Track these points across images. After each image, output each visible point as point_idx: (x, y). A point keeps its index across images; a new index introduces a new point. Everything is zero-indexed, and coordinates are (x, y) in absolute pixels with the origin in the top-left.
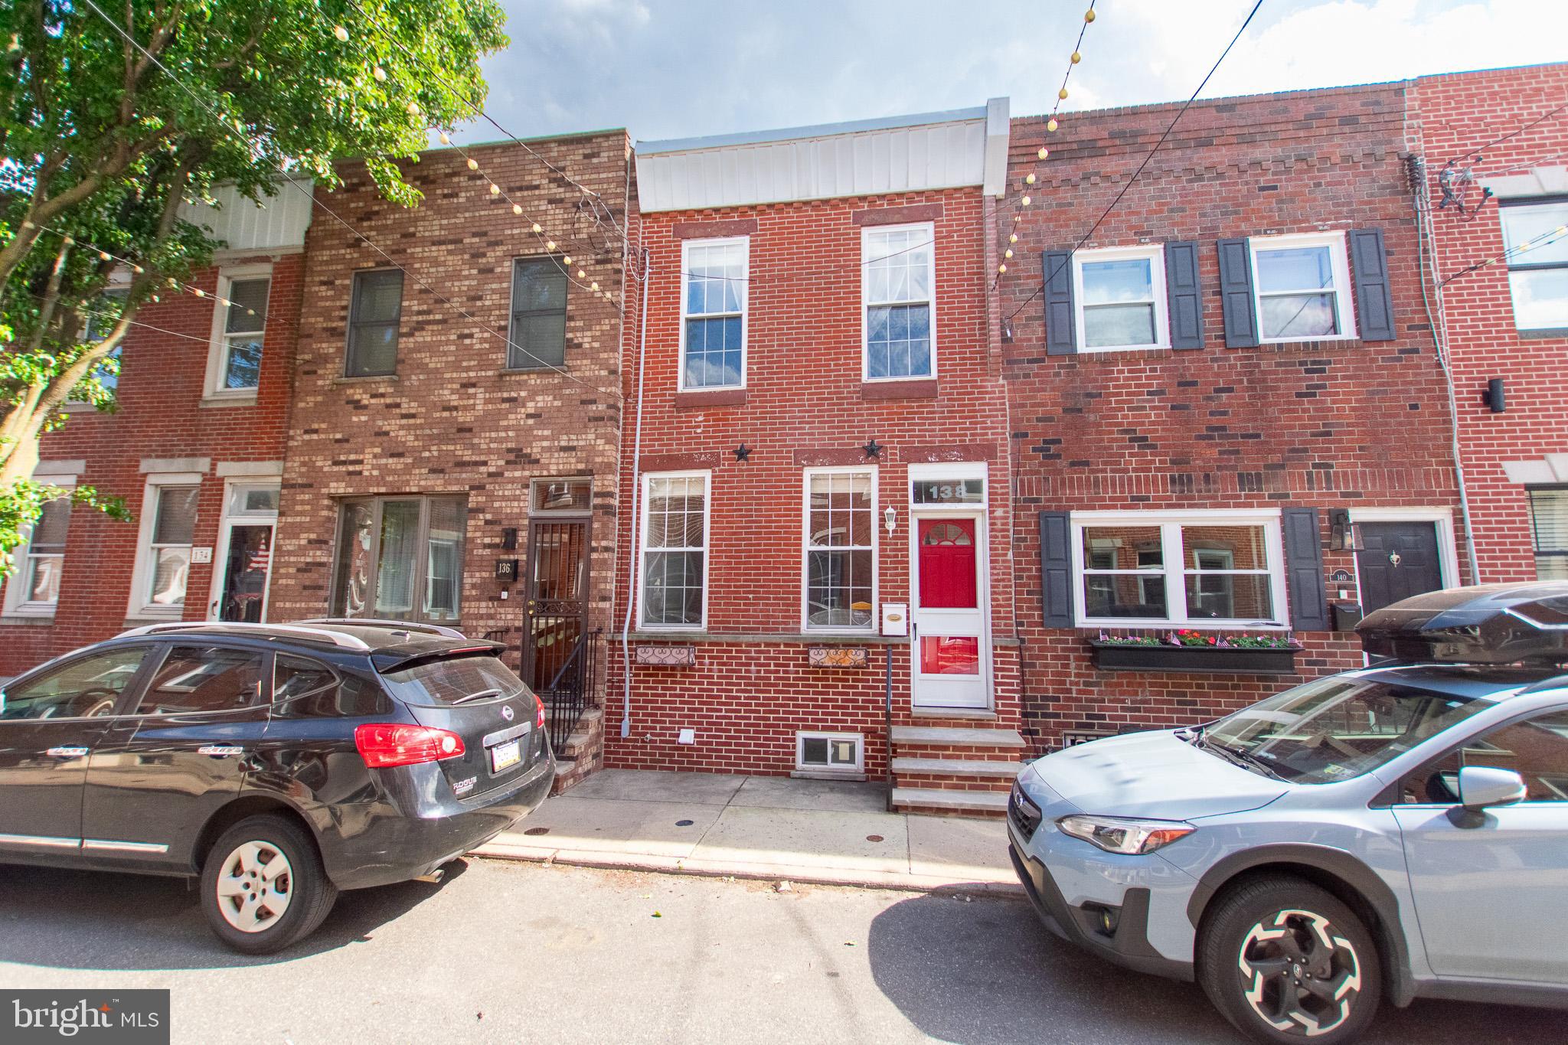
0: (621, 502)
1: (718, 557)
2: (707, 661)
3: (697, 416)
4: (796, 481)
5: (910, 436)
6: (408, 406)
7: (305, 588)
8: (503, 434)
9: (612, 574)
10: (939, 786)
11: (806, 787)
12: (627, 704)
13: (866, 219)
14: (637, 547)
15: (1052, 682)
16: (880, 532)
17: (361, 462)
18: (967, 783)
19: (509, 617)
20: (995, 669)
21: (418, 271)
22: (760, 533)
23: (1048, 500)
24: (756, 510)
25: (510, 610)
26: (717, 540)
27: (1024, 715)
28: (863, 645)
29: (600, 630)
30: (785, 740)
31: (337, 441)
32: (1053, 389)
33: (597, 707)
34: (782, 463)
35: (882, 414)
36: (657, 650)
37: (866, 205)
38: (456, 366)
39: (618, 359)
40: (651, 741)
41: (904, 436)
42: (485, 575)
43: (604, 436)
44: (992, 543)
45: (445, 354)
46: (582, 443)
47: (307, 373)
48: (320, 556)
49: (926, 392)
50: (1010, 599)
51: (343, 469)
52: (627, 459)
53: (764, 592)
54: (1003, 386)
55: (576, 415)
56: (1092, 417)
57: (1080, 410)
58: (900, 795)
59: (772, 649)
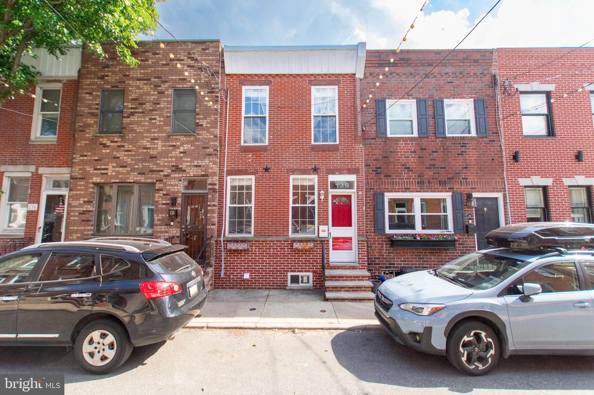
0: (219, 187)
1: (258, 208)
2: (254, 248)
3: (249, 155)
4: (287, 180)
5: (329, 165)
6: (127, 146)
7: (83, 221)
8: (170, 160)
9: (216, 215)
10: (341, 291)
11: (293, 293)
12: (223, 265)
13: (313, 83)
14: (226, 205)
15: (377, 253)
16: (318, 200)
17: (107, 169)
18: (351, 289)
19: (174, 232)
20: (359, 249)
21: (131, 91)
22: (274, 200)
23: (377, 189)
24: (272, 191)
25: (174, 229)
26: (257, 202)
27: (368, 264)
28: (312, 241)
29: (212, 237)
30: (284, 276)
31: (96, 160)
32: (379, 149)
33: (211, 266)
34: (282, 174)
35: (319, 156)
36: (235, 244)
37: (313, 77)
38: (149, 131)
39: (217, 131)
40: (233, 278)
41: (327, 165)
42: (163, 215)
43: (212, 161)
44: (358, 204)
45: (144, 126)
46: (203, 164)
47: (80, 131)
48: (89, 208)
49: (335, 148)
50: (364, 224)
51: (99, 172)
52: (221, 170)
53: (275, 222)
54: (362, 147)
55: (200, 153)
56: (392, 160)
57: (388, 157)
58: (328, 295)
59: (279, 243)
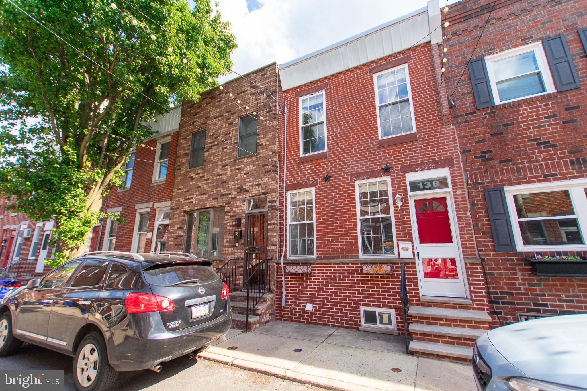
0: (280, 204)
1: (320, 224)
2: (316, 272)
3: (308, 165)
4: (352, 187)
5: (405, 160)
6: (207, 176)
7: (176, 245)
8: (236, 182)
9: (277, 234)
10: (437, 341)
11: (365, 336)
12: (284, 291)
13: (374, 71)
14: (286, 223)
15: (505, 283)
16: (394, 207)
17: (192, 198)
18: (455, 341)
19: (239, 254)
20: (468, 276)
21: (210, 129)
22: (337, 212)
23: (489, 182)
24: (335, 202)
25: (239, 251)
26: (319, 217)
27: (490, 302)
28: (390, 263)
29: (272, 259)
30: (355, 311)
31: (186, 192)
32: (484, 126)
33: (272, 292)
34: (345, 181)
35: (390, 152)
36: (294, 267)
37: (374, 64)
38: (221, 160)
39: (276, 147)
40: (294, 309)
41: (402, 161)
42: (231, 237)
43: (271, 178)
44: (456, 208)
45: (218, 156)
46: (263, 182)
47: (178, 170)
48: (180, 233)
49: (411, 138)
50: (472, 237)
51: (187, 201)
52: (281, 186)
53: (341, 239)
54: (453, 129)
55: (261, 171)
56: (510, 136)
57: (502, 134)
58: (414, 345)
59: (345, 266)
